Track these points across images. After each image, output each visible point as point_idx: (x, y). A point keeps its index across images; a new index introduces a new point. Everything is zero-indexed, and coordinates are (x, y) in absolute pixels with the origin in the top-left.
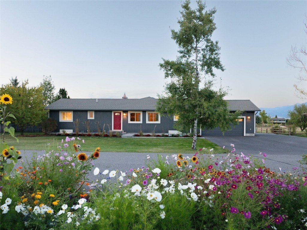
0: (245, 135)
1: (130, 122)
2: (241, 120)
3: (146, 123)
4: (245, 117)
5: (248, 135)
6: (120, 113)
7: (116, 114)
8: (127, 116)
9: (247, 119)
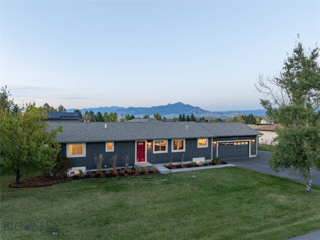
0: (250, 156)
1: (154, 152)
2: (247, 143)
3: (172, 152)
4: (250, 140)
5: (252, 156)
6: (144, 143)
7: (139, 144)
8: (152, 146)
9: (251, 142)
